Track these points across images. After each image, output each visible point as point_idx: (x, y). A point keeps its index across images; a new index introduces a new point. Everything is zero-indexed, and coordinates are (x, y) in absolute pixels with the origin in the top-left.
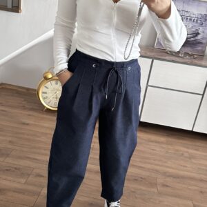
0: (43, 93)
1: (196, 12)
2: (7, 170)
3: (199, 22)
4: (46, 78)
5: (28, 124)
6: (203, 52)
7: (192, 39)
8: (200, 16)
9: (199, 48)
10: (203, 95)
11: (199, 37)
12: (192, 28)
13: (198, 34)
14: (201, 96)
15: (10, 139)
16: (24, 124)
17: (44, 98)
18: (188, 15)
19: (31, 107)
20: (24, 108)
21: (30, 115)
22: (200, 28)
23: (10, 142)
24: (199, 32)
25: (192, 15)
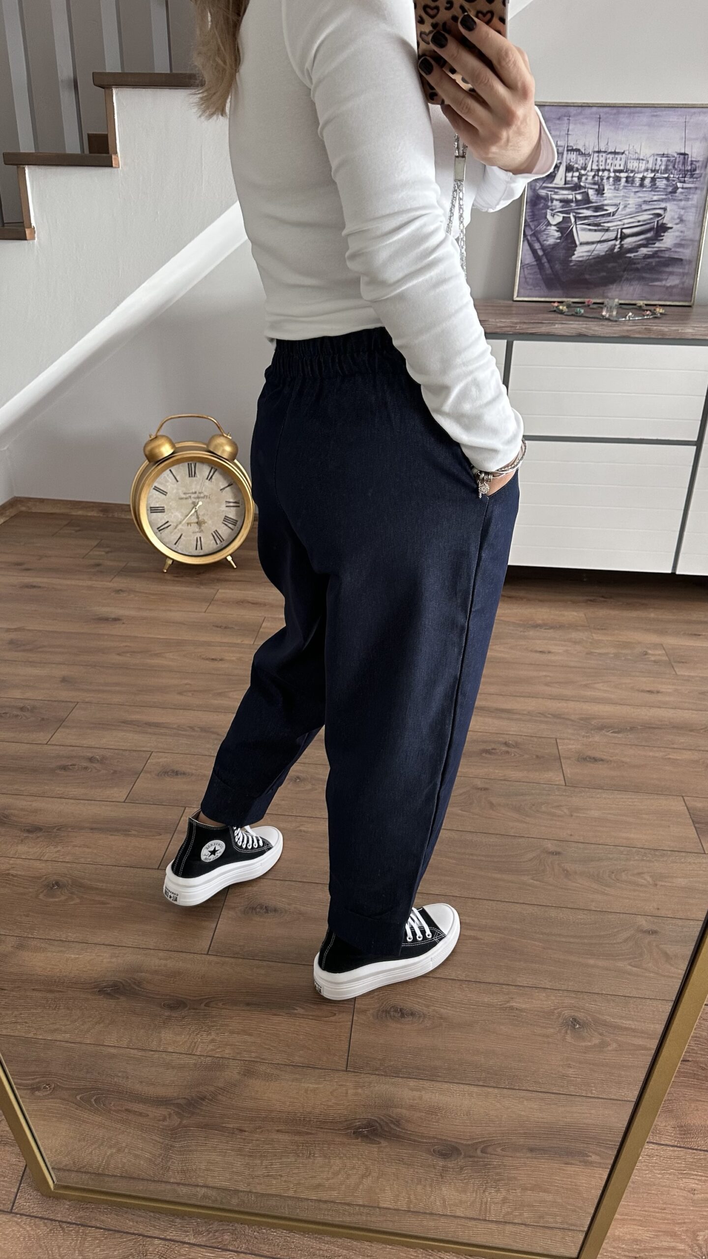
0: (153, 510)
1: (646, 151)
2: (64, 768)
3: (661, 184)
4: (154, 460)
5: (116, 620)
6: (688, 292)
7: (644, 251)
8: (661, 164)
9: (672, 281)
10: (699, 444)
11: (668, 240)
12: (640, 210)
13: (662, 229)
14: (693, 449)
15: (64, 671)
16: (105, 620)
17: (160, 529)
18: (619, 164)
19: (122, 565)
20: (98, 570)
21: (118, 591)
22: (669, 206)
23: (64, 680)
24: (667, 220)
25: (632, 165)
